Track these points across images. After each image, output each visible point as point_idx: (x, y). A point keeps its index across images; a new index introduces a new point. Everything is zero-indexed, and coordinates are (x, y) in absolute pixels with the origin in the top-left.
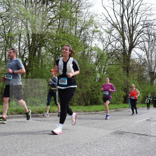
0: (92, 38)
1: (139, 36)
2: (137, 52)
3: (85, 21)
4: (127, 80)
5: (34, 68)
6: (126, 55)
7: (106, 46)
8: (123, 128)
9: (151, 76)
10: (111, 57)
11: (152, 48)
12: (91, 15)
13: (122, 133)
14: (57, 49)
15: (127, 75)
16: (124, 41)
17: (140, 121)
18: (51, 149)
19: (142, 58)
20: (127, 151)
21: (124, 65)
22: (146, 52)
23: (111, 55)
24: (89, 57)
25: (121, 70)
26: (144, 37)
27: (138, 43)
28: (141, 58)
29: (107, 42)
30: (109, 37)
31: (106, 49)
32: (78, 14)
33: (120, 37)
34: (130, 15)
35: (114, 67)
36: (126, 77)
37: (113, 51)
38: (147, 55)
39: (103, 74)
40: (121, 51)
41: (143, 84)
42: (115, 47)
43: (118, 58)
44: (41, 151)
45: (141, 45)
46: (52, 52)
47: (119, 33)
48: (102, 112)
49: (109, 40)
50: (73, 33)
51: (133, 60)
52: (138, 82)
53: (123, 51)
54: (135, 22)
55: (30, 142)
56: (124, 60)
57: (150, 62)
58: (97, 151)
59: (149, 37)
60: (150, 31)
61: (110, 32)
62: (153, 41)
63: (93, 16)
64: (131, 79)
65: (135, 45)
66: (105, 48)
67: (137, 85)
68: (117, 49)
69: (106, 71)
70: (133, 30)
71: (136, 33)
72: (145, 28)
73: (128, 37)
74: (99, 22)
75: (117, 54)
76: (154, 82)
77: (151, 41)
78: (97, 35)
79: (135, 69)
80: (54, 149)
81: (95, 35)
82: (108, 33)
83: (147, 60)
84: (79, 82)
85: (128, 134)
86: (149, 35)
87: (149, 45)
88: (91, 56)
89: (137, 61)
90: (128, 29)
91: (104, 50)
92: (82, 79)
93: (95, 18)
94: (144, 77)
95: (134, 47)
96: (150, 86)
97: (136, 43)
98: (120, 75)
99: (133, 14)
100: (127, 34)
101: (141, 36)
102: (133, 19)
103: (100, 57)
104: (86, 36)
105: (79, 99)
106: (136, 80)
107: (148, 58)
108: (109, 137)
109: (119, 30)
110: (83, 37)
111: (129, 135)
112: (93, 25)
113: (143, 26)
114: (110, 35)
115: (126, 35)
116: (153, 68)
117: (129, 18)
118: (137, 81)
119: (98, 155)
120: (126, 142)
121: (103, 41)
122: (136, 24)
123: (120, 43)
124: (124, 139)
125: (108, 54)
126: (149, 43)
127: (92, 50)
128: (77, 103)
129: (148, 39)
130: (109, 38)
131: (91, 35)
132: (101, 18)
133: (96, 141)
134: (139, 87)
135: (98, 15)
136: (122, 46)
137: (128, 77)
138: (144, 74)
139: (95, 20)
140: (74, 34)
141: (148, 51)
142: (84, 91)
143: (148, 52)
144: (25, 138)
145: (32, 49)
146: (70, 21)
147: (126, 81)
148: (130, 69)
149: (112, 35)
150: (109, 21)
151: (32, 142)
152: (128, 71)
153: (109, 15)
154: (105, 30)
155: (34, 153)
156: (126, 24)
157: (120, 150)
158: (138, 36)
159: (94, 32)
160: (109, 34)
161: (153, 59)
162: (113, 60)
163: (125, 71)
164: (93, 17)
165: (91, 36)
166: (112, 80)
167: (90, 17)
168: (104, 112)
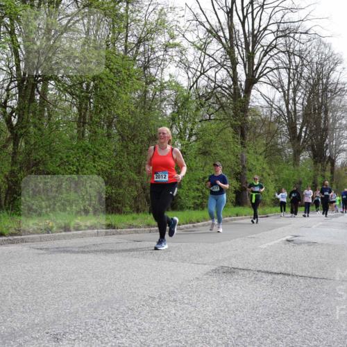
0: (164, 60)
1: (268, 57)
2: (263, 93)
3: (146, 23)
4: (242, 155)
5: (32, 129)
6: (239, 98)
7: (195, 79)
8: (233, 260)
9: (293, 145)
10: (205, 103)
11: (296, 83)
12: (159, 8)
13: (231, 271)
14: (84, 85)
15: (242, 143)
16: (236, 67)
17: (272, 243)
18: (69, 314)
19: (274, 106)
20: (243, 312)
21: (236, 121)
22: (284, 92)
23: (206, 100)
24: (156, 104)
25: (229, 132)
26: (279, 59)
27: (265, 72)
28: (272, 105)
29: (197, 70)
30: (202, 59)
31: (195, 86)
32: (130, 7)
33: (226, 58)
34: (247, 11)
35: (213, 126)
36: (239, 147)
37: (209, 91)
38: (285, 100)
39: (189, 140)
40: (227, 91)
41: (277, 163)
42: (215, 82)
43: (222, 106)
44: (45, 320)
45: (273, 76)
46: (71, 94)
47: (223, 49)
48: (188, 225)
49: (202, 66)
50: (120, 49)
51: (255, 111)
52: (266, 158)
53: (232, 90)
54: (260, 26)
55: (20, 299)
56: (234, 109)
57: (293, 114)
58: (175, 314)
59: (290, 58)
60: (292, 46)
61: (203, 48)
62: (299, 69)
63: (165, 10)
64: (251, 152)
65: (259, 77)
66: (192, 84)
67: (264, 166)
68: (219, 86)
69: (195, 134)
70: (255, 43)
71: (261, 49)
72: (281, 39)
73: (243, 60)
74: (178, 24)
75: (219, 96)
76: (301, 158)
77: (294, 68)
78: (174, 54)
79: (258, 131)
80: (77, 312)
81: (170, 53)
82: (199, 49)
83: (286, 110)
84: (136, 161)
85: (246, 272)
86: (289, 54)
87: (289, 78)
88: (162, 101)
89: (265, 112)
90: (243, 40)
91: (191, 88)
92: (141, 153)
93: (169, 15)
94: (279, 146)
95: (256, 81)
96: (292, 167)
97: (261, 73)
98: (227, 143)
99: (254, 7)
100: (241, 53)
101: (271, 56)
102: (253, 20)
103: (182, 103)
104: (149, 57)
105: (135, 199)
106: (261, 154)
107: (287, 106)
108: (202, 282)
109: (223, 44)
110: (143, 59)
111: (248, 276)
112: (166, 31)
113: (275, 33)
114: (203, 53)
115: (239, 54)
116: (298, 127)
117: (245, 17)
118: (263, 156)
119: (178, 322)
120: (240, 291)
121: (188, 68)
122: (261, 29)
123: (225, 72)
124: (236, 285)
125: (200, 97)
126: (289, 71)
127: (162, 88)
128: (131, 207)
129: (288, 63)
130: (200, 62)
131: (160, 54)
132: (183, 16)
133: (174, 292)
134: (268, 170)
135: (176, 9)
136: (230, 79)
137: (245, 147)
138: (280, 141)
139: (170, 19)
140: (122, 53)
141: (288, 90)
142: (145, 180)
143: (288, 93)
144: (9, 291)
145: (26, 87)
146: (113, 20)
147: (239, 156)
148: (248, 129)
149: (208, 55)
150: (201, 24)
151: (24, 299)
152: (243, 136)
153: (201, 9)
154: (193, 43)
155: (28, 325)
156: (238, 31)
157: (226, 310)
158: (264, 56)
159: (167, 46)
160: (200, 51)
161: (299, 107)
162: (211, 110)
163: (237, 134)
164: (165, 14)
165: (161, 57)
166: (209, 154)
167: (157, 12)
168: (191, 225)
